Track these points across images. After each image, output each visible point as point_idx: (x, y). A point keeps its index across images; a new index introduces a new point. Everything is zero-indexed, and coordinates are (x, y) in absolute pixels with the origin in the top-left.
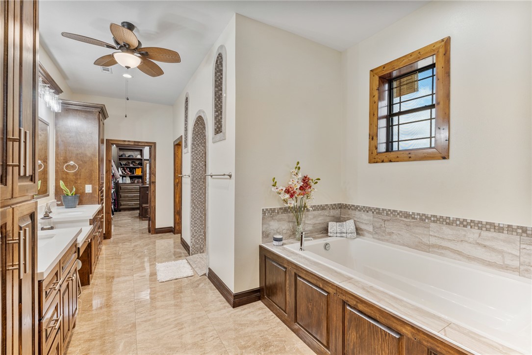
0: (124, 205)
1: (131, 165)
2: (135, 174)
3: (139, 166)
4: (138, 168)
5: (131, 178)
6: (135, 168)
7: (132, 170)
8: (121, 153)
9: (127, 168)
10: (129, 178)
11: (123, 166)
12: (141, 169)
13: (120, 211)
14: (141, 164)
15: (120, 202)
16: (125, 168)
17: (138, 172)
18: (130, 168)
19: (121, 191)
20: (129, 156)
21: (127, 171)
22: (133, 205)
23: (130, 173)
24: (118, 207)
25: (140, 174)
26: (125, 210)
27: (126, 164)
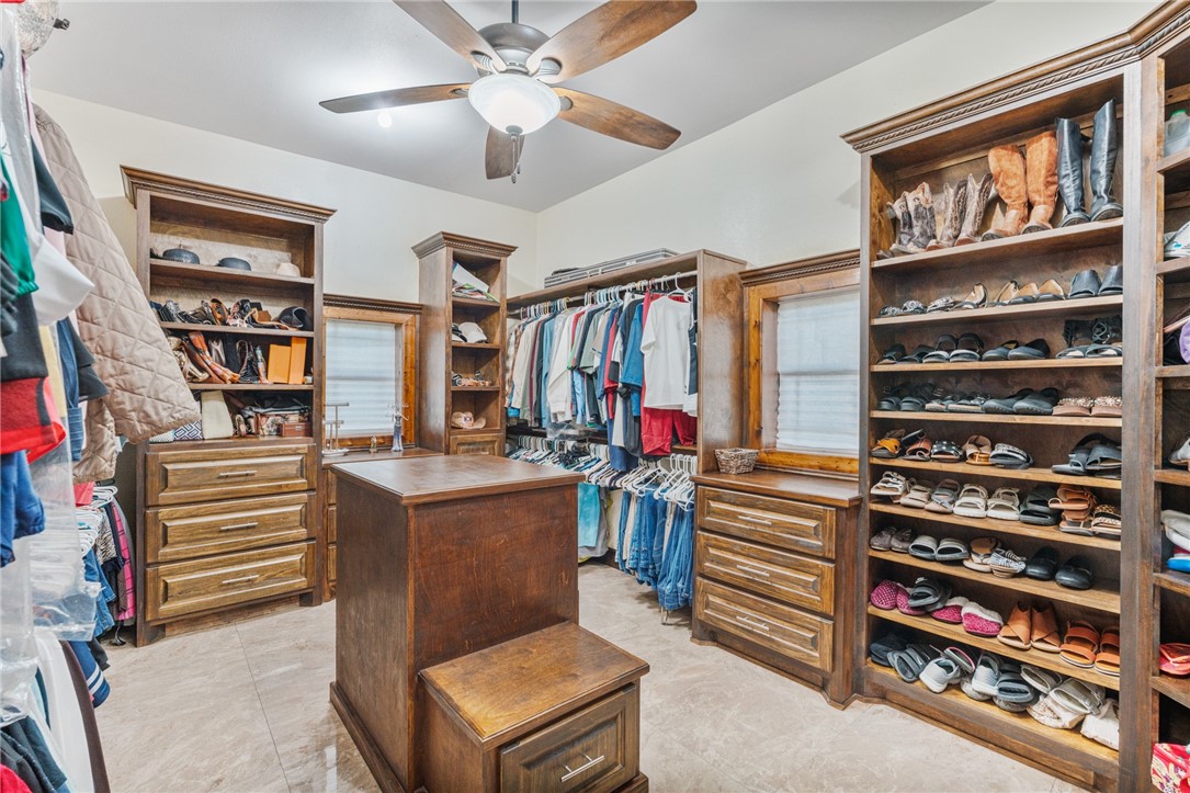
0: (187, 590)
1: (239, 326)
2: (267, 383)
3: (292, 332)
4: (286, 341)
5: (237, 402)
6: (265, 342)
7: (243, 350)
8: (165, 242)
9: (209, 337)
10: (222, 407)
11: (178, 324)
12: (299, 350)
13: (159, 631)
14: (304, 319)
15: (157, 576)
16: (199, 341)
17: (282, 370)
18: (228, 339)
19: (166, 496)
20: (222, 263)
21: (209, 360)
22: (251, 583)
23: (228, 374)
24: (140, 604)
25: (297, 380)
26: (193, 620)
27: (201, 316)
